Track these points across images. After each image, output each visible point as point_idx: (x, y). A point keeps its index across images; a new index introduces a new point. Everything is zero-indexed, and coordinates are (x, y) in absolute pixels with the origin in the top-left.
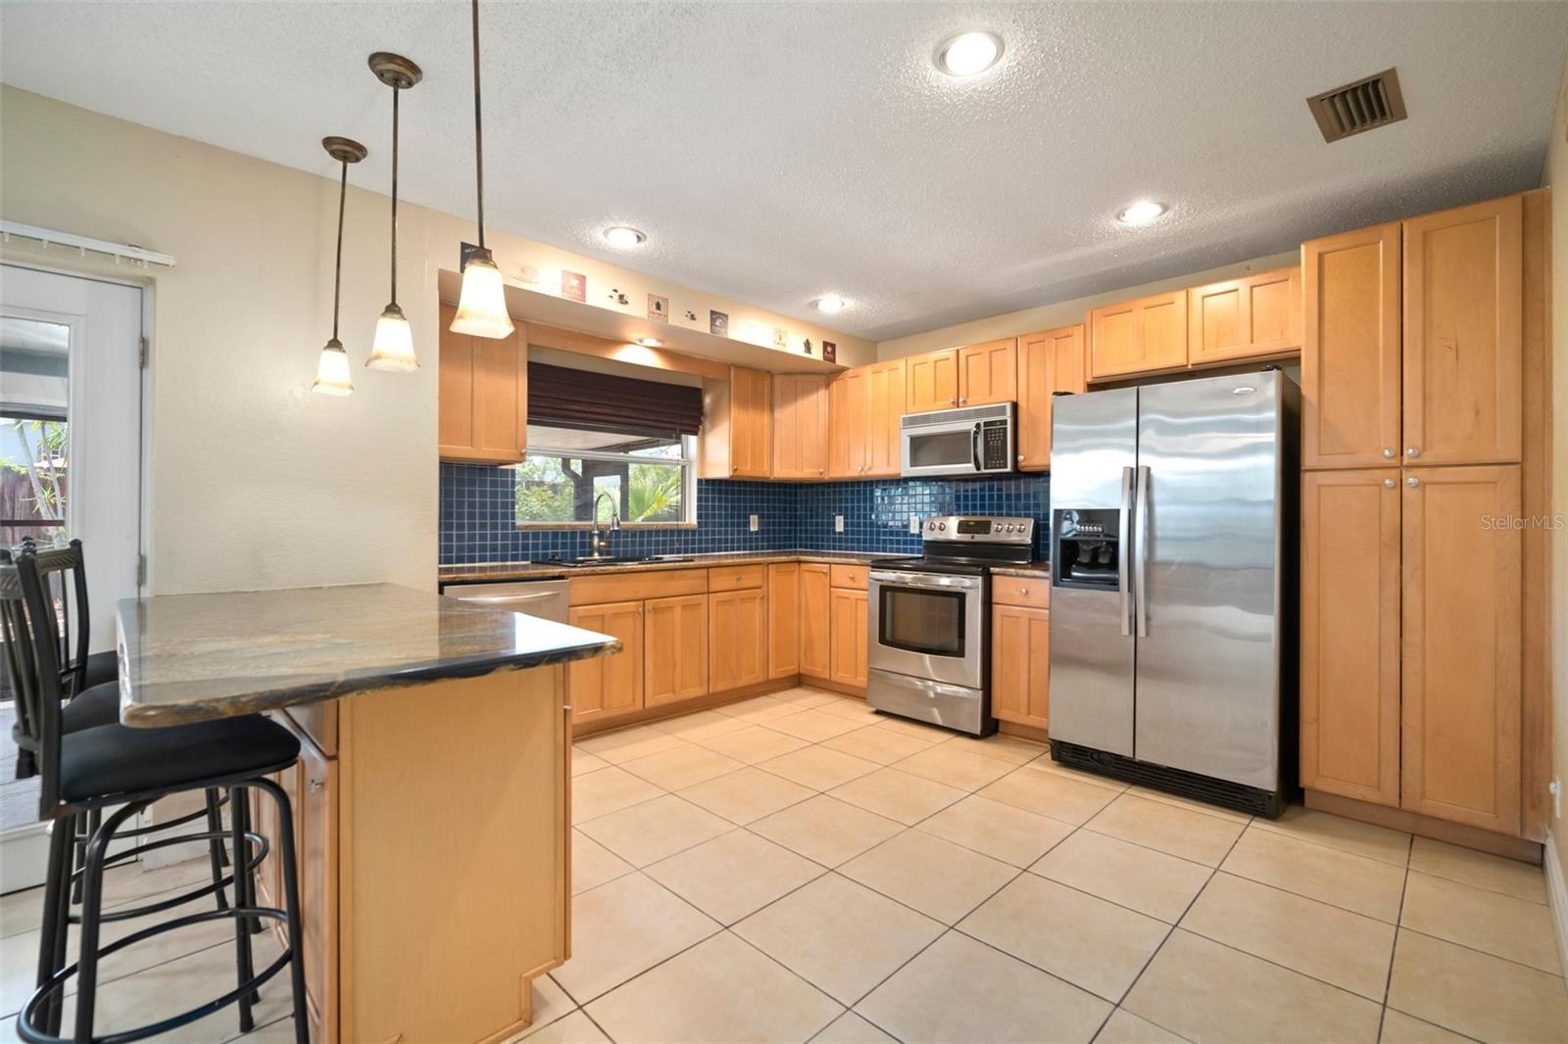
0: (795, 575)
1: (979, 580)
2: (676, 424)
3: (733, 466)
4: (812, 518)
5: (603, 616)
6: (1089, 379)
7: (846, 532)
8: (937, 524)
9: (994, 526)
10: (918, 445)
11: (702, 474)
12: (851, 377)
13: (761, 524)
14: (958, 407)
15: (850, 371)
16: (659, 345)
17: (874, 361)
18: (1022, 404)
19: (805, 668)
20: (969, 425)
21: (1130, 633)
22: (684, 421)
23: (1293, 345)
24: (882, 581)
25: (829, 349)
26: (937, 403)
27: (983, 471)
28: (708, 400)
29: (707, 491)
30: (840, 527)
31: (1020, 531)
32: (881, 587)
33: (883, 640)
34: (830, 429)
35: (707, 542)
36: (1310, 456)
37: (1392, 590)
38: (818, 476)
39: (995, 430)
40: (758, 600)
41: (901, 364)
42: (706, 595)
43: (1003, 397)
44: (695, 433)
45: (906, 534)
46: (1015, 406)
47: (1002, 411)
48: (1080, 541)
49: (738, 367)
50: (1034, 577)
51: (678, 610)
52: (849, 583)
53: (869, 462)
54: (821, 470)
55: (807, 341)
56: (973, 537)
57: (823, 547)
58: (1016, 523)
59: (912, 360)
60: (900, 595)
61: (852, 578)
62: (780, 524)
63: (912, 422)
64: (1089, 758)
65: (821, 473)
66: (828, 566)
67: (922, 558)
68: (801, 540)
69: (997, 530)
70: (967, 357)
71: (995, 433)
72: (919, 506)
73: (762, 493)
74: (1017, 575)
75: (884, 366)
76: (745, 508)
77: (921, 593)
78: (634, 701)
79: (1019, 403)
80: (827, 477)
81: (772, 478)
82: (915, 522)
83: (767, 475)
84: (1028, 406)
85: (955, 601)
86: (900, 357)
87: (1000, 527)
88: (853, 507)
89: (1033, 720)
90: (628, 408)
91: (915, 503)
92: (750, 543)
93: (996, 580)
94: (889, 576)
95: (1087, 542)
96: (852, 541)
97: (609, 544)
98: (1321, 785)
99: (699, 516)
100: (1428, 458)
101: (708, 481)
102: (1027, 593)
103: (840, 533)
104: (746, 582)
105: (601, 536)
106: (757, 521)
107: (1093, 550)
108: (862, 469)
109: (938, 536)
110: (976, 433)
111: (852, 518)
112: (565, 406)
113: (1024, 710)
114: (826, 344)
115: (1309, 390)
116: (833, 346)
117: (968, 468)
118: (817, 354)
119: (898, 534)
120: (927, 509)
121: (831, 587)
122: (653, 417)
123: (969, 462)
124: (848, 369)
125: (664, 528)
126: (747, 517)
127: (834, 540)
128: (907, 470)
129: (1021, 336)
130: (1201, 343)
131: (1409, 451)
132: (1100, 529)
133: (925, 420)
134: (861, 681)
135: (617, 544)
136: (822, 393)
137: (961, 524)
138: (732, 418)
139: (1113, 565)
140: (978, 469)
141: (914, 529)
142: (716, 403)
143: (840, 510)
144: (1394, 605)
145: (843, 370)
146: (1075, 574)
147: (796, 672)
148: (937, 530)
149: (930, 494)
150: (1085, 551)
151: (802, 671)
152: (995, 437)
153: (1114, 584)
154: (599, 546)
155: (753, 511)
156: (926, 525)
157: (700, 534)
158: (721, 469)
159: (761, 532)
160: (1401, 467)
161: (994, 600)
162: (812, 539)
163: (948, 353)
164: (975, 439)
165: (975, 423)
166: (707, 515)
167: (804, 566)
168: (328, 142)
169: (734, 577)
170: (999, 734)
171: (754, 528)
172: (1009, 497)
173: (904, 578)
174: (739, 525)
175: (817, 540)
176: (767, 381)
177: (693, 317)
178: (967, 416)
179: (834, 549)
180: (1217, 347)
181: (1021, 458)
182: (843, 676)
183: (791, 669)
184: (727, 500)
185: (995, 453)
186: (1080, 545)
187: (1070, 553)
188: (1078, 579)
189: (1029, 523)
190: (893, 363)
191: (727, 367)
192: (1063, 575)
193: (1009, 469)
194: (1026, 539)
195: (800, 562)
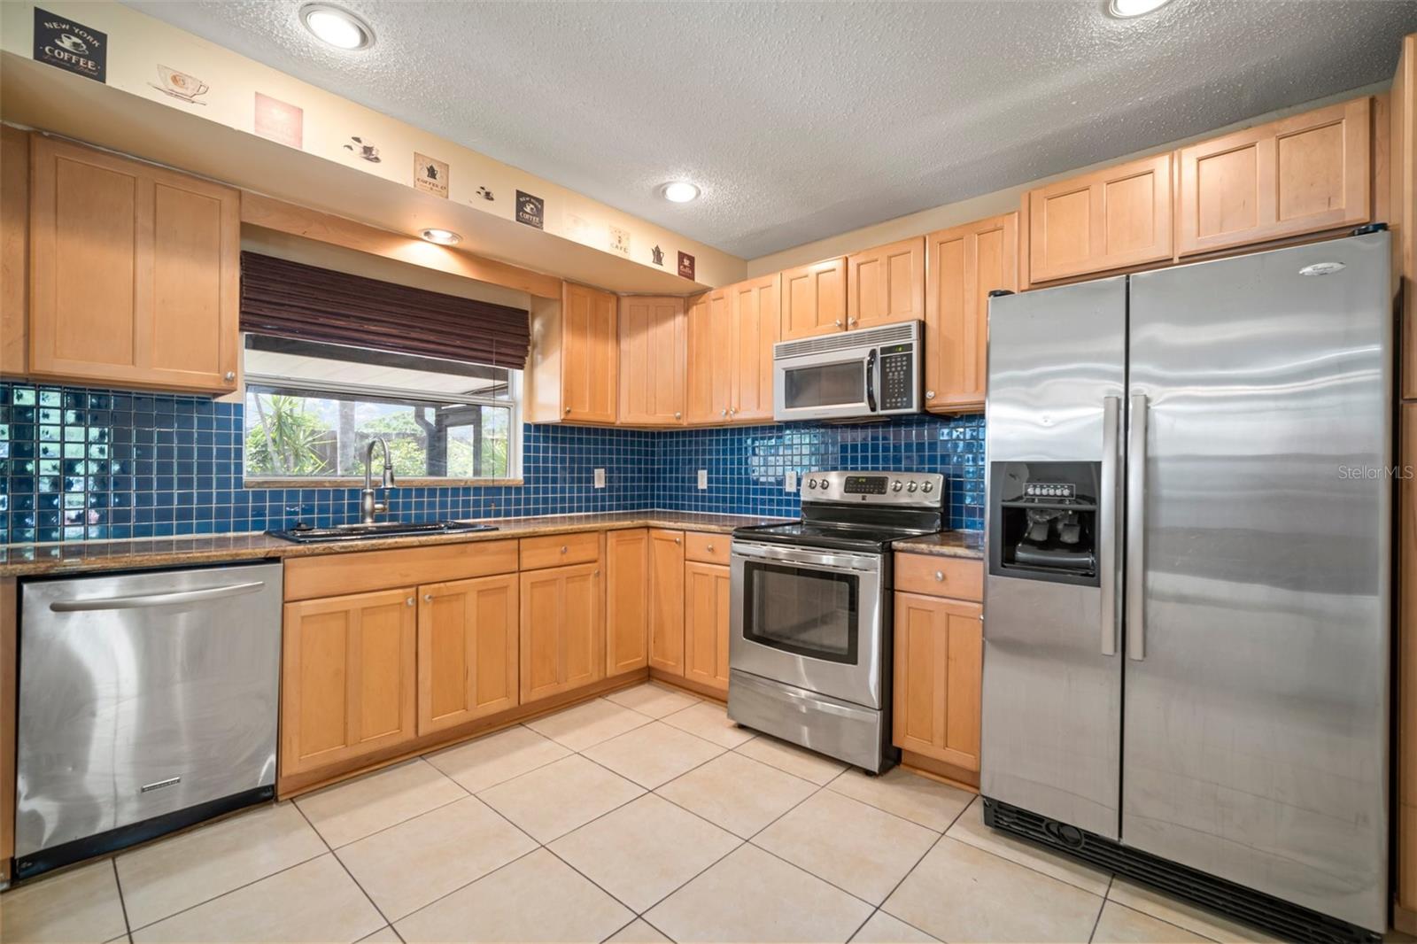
0: (644, 544)
1: (877, 559)
2: (491, 352)
3: (566, 405)
4: (671, 472)
5: (347, 612)
7: (710, 490)
8: (819, 481)
9: (891, 484)
10: (798, 384)
11: (530, 417)
12: (714, 300)
13: (609, 480)
14: (847, 330)
15: (712, 292)
16: (454, 243)
17: (744, 278)
18: (932, 324)
19: (656, 660)
20: (862, 353)
21: (1116, 651)
22: (503, 350)
23: (1349, 218)
24: (748, 555)
25: (687, 263)
26: (819, 327)
27: (878, 412)
28: (537, 326)
29: (537, 439)
30: (703, 483)
31: (925, 490)
32: (746, 563)
33: (748, 634)
34: (689, 363)
35: (536, 501)
38: (674, 421)
39: (896, 357)
40: (591, 577)
41: (775, 279)
42: (517, 574)
43: (909, 311)
44: (521, 367)
45: (780, 492)
46: (923, 326)
47: (905, 331)
48: (1032, 508)
49: (572, 283)
50: (955, 556)
51: (472, 598)
52: (709, 557)
53: (735, 405)
54: (678, 414)
55: (657, 247)
56: (864, 498)
57: (683, 507)
58: (920, 480)
59: (788, 274)
60: (771, 575)
61: (712, 550)
62: (633, 479)
63: (789, 350)
64: (1044, 830)
65: (679, 418)
66: (682, 533)
67: (800, 523)
68: (659, 498)
69: (895, 490)
70: (859, 265)
71: (896, 362)
72: (796, 459)
73: (611, 442)
74: (931, 554)
75: (754, 284)
76: (588, 461)
77: (798, 574)
78: (400, 728)
79: (927, 322)
80: (685, 423)
81: (618, 423)
82: (791, 477)
83: (612, 419)
84: (940, 326)
85: (845, 586)
86: (773, 272)
87: (899, 485)
88: (718, 460)
89: (956, 757)
90: (422, 328)
91: (792, 455)
92: (594, 503)
93: (901, 559)
94: (758, 550)
95: (1042, 511)
96: (717, 501)
97: (394, 506)
99: (526, 470)
101: (538, 427)
102: (944, 578)
103: (703, 491)
104: (573, 556)
105: (379, 494)
106: (603, 475)
107: (1049, 521)
108: (726, 414)
109: (818, 495)
110: (870, 362)
111: (717, 473)
112: (321, 320)
113: (939, 741)
114: (682, 256)
117: (860, 408)
118: (670, 266)
119: (771, 492)
120: (806, 461)
121: (685, 560)
122: (458, 343)
123: (862, 401)
124: (710, 289)
125: (476, 485)
126: (590, 471)
127: (697, 499)
128: (782, 413)
129: (929, 234)
130: (1195, 227)
132: (1066, 492)
133: (805, 347)
134: (721, 682)
135: (407, 506)
136: (680, 320)
137: (848, 481)
138: (564, 346)
139: (1088, 542)
140: (873, 409)
141: (790, 487)
142: (546, 335)
143: (704, 463)
145: (704, 291)
146: (1024, 557)
147: (644, 664)
148: (818, 487)
149: (810, 444)
150: (1036, 523)
151: (650, 663)
152: (896, 367)
153: (1090, 576)
154: (374, 510)
155: (599, 464)
156: (805, 482)
157: (527, 491)
158: (550, 411)
159: (609, 489)
161: (899, 584)
162: (671, 497)
163: (836, 263)
164: (870, 371)
165: (869, 349)
166: (537, 470)
167: (654, 533)
169: (558, 550)
170: (902, 766)
171: (599, 483)
172: (908, 447)
173: (776, 553)
174: (580, 480)
175: (677, 499)
176: (612, 305)
177: (488, 196)
178: (859, 340)
179: (696, 509)
180: (1221, 231)
181: (930, 394)
182: (699, 674)
183: (637, 662)
184: (563, 450)
185: (894, 388)
186: (1031, 514)
187: (1014, 523)
188: (1028, 564)
189: (937, 481)
190: (765, 280)
191: (558, 282)
192: (1005, 560)
193: (914, 409)
194: (934, 500)
195: (648, 528)
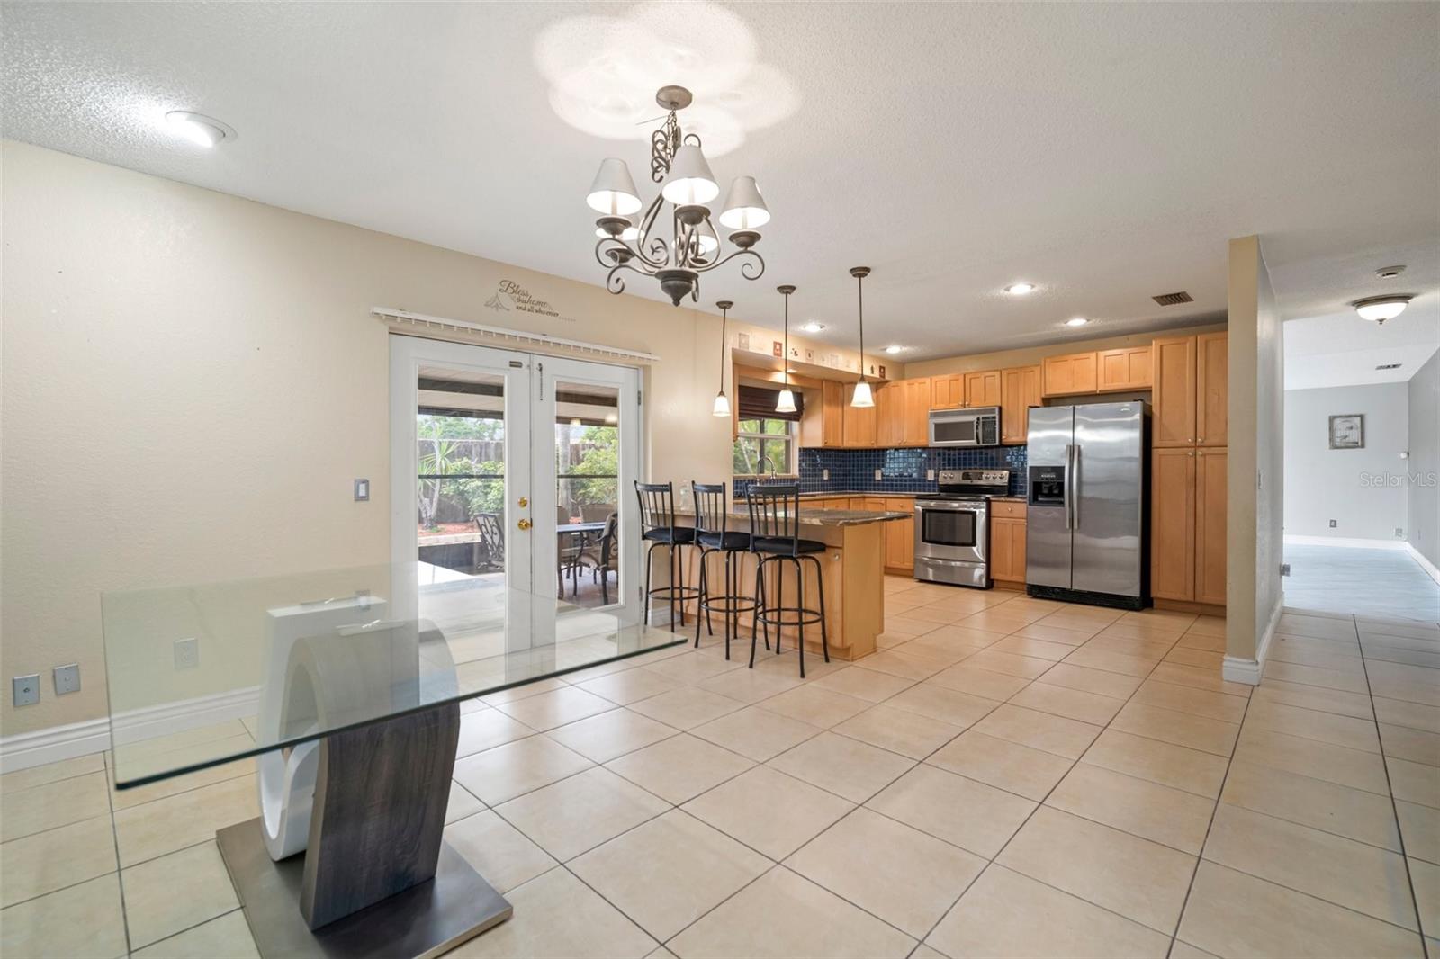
1: (983, 504)
3: (824, 440)
6: (1043, 396)
7: (883, 480)
8: (948, 474)
10: (942, 431)
11: (803, 444)
12: (892, 387)
13: (830, 475)
14: (966, 407)
15: (892, 383)
18: (1004, 407)
20: (973, 418)
21: (1070, 527)
23: (1149, 385)
24: (923, 506)
25: (882, 371)
26: (951, 405)
27: (981, 444)
28: (807, 401)
29: (806, 455)
30: (878, 477)
31: (1001, 478)
32: (923, 509)
33: (925, 540)
34: (878, 417)
36: (1156, 441)
37: (1191, 502)
38: (871, 445)
39: (989, 421)
41: (928, 380)
43: (993, 401)
44: (798, 420)
45: (925, 480)
46: (1000, 408)
47: (992, 410)
48: (1043, 482)
49: (828, 381)
50: (1016, 502)
52: (900, 509)
53: (905, 438)
54: (872, 442)
55: (872, 367)
56: (971, 482)
58: (997, 473)
59: (935, 378)
60: (932, 514)
61: (901, 506)
63: (935, 415)
64: (1048, 592)
65: (873, 444)
66: (884, 499)
67: (940, 493)
68: (853, 485)
69: (986, 478)
70: (971, 379)
71: (989, 424)
73: (836, 456)
74: (1006, 501)
75: (916, 381)
76: (822, 465)
77: (949, 513)
79: (1002, 406)
80: (876, 446)
82: (931, 473)
83: (840, 445)
84: (1007, 408)
85: (968, 516)
86: (927, 376)
87: (988, 476)
88: (880, 464)
89: (1015, 578)
92: (824, 487)
93: (993, 504)
94: (926, 504)
95: (1046, 483)
98: (1161, 595)
99: (801, 471)
100: (1207, 443)
101: (806, 449)
102: (1012, 510)
103: (880, 480)
106: (827, 473)
107: (1050, 487)
108: (900, 443)
109: (949, 481)
110: (977, 423)
111: (881, 471)
113: (1007, 576)
114: (881, 367)
115: (1156, 410)
116: (884, 368)
117: (973, 442)
118: (877, 374)
119: (919, 480)
123: (973, 439)
124: (890, 381)
125: (778, 479)
126: (822, 470)
127: (880, 485)
128: (932, 443)
129: (1003, 368)
130: (1104, 380)
131: (1199, 440)
132: (1054, 476)
133: (944, 414)
134: (908, 565)
137: (964, 474)
138: (824, 412)
139: (1061, 494)
140: (978, 442)
141: (931, 478)
142: (812, 402)
143: (877, 466)
144: (1192, 511)
145: (887, 382)
146: (1040, 499)
148: (947, 477)
150: (1044, 487)
152: (989, 426)
153: (1062, 503)
155: (827, 467)
156: (941, 475)
157: (801, 481)
158: (818, 443)
159: (829, 480)
160: (1196, 447)
161: (993, 514)
162: (867, 484)
163: (958, 375)
164: (977, 426)
165: (976, 417)
166: (805, 470)
167: (867, 500)
168: (718, 304)
170: (995, 587)
171: (826, 478)
174: (818, 476)
175: (863, 485)
176: (840, 388)
178: (972, 413)
180: (1112, 382)
181: (1004, 437)
182: (894, 563)
185: (989, 435)
186: (1043, 484)
187: (1038, 489)
188: (1041, 502)
189: (1006, 473)
190: (922, 380)
191: (822, 381)
192: (1034, 500)
193: (997, 444)
194: (1005, 481)
195: (864, 498)
